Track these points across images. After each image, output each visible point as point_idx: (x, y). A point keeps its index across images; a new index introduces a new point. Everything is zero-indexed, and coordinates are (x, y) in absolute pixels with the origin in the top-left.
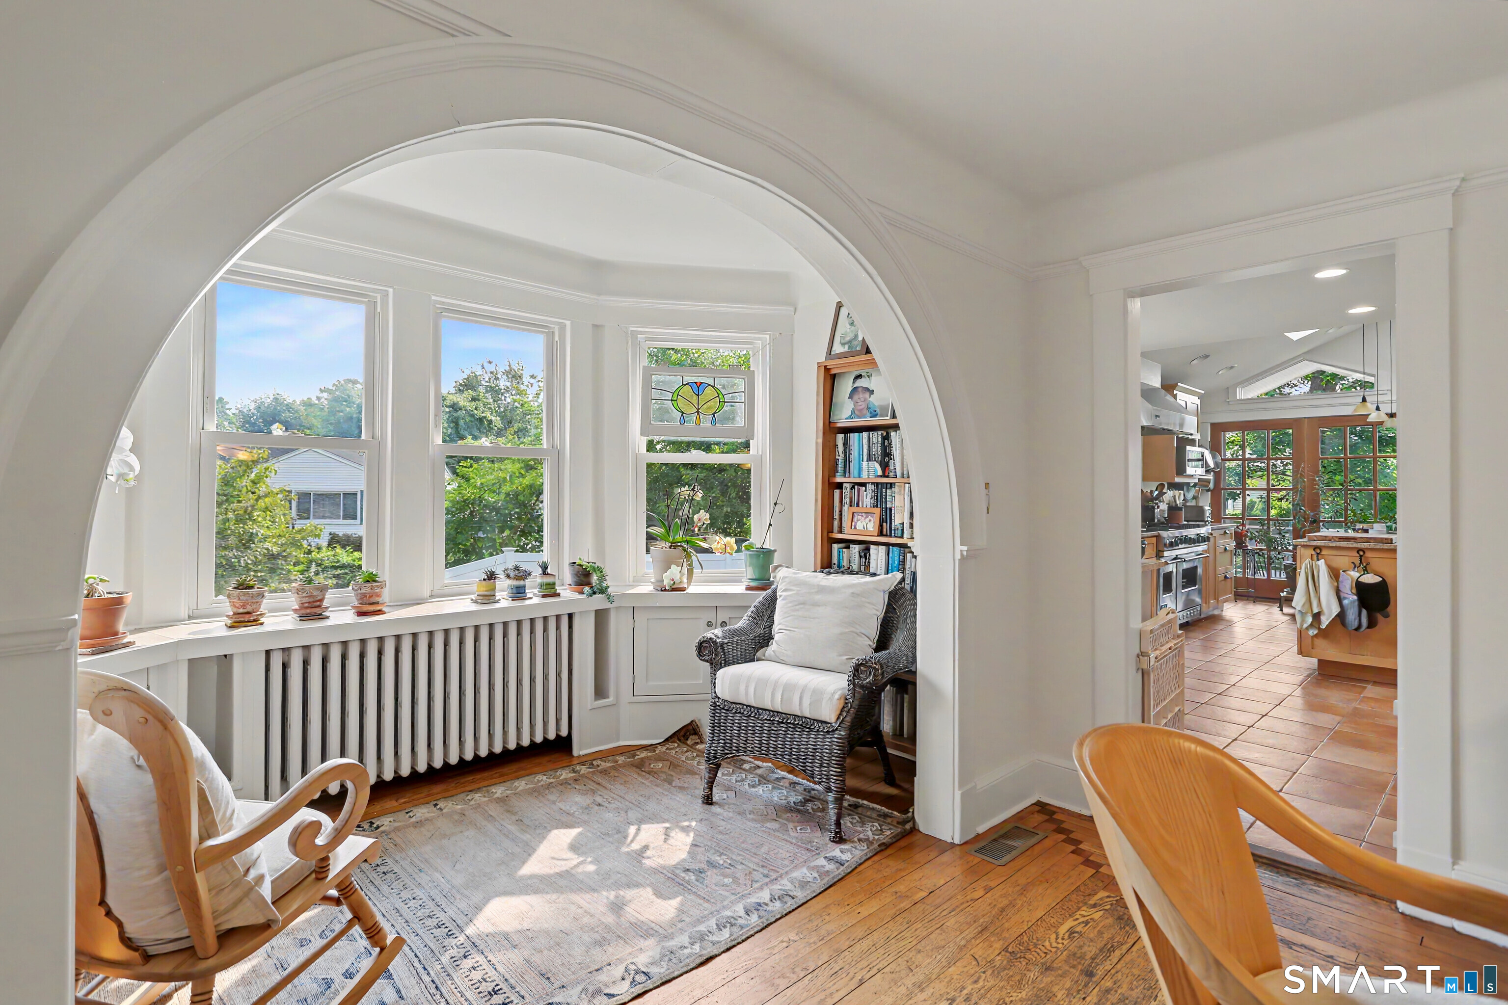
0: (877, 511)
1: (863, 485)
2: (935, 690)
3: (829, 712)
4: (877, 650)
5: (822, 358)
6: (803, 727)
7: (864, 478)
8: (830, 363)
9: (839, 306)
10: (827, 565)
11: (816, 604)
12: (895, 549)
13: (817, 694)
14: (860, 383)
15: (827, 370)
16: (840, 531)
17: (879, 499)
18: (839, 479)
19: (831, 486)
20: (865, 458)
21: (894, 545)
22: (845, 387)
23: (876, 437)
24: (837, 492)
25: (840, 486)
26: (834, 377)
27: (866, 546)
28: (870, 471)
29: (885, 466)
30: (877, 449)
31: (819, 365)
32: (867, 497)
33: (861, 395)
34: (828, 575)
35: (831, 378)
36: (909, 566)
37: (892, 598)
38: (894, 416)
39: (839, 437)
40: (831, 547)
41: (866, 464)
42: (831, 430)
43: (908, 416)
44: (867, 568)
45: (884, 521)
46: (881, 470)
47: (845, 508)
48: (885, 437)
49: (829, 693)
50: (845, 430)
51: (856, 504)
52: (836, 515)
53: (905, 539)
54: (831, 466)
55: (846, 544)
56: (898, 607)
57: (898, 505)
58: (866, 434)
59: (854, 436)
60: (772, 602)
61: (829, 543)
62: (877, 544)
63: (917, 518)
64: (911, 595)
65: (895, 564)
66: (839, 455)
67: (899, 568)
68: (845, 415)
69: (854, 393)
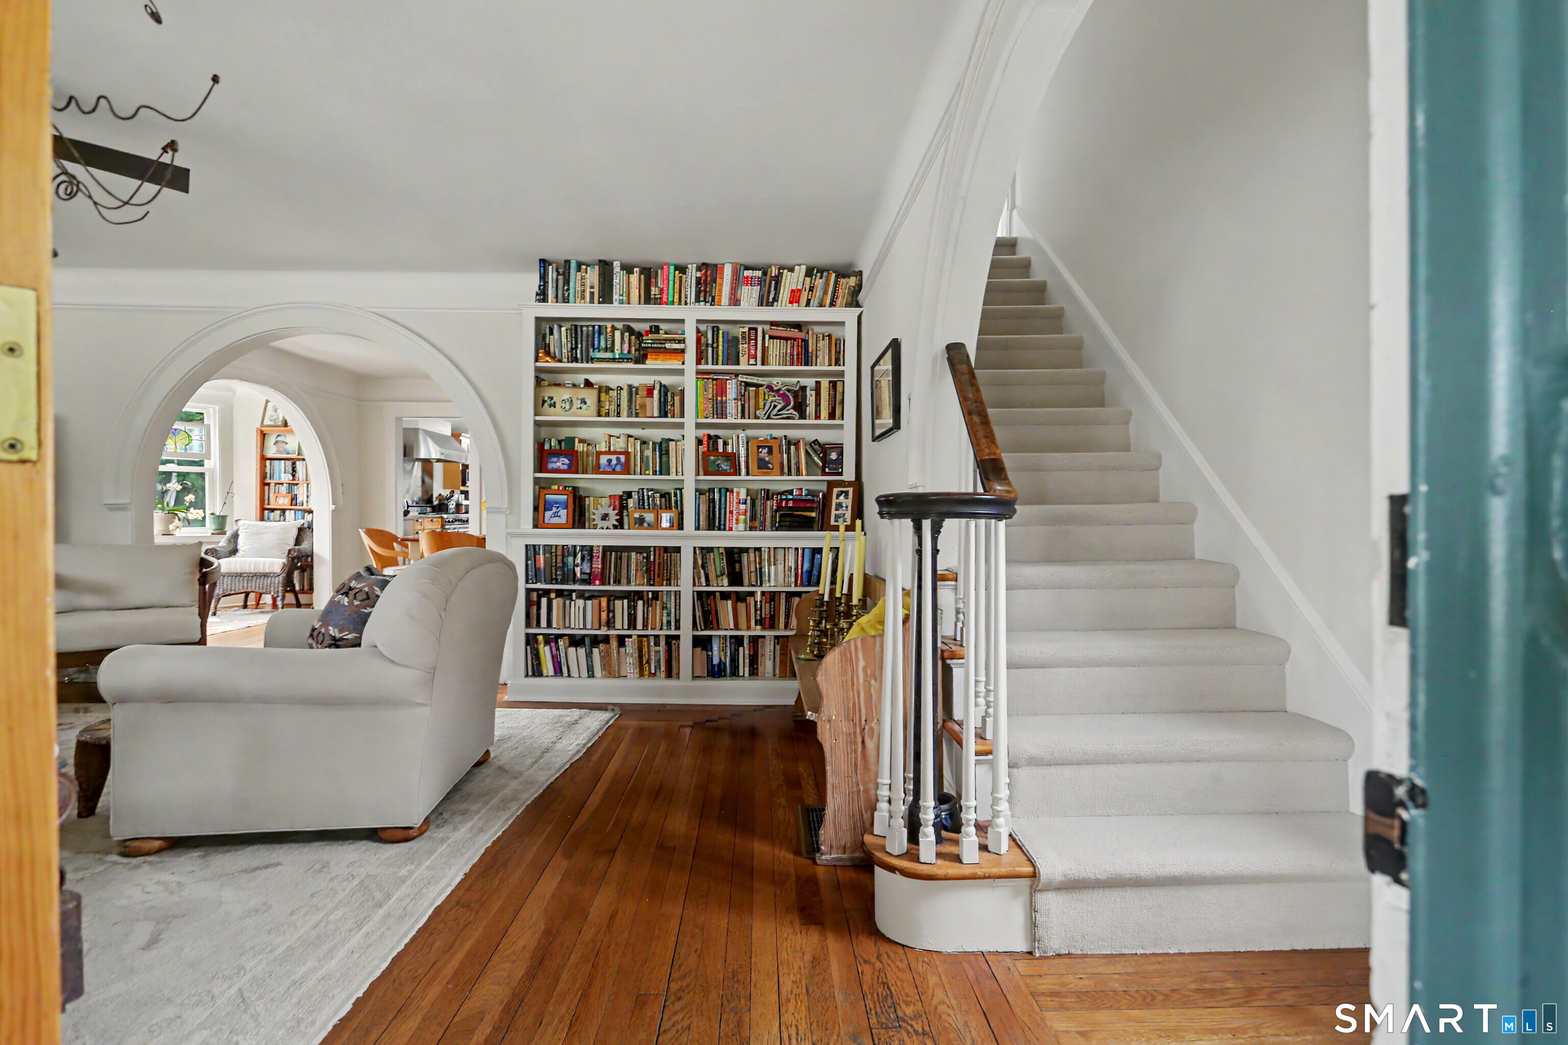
0: (290, 495)
1: (282, 484)
2: (322, 559)
3: (278, 569)
4: (295, 545)
5: (259, 426)
6: (265, 576)
7: (282, 481)
8: (263, 429)
9: (267, 402)
10: (262, 519)
11: (264, 533)
12: (300, 512)
13: (272, 565)
14: (279, 439)
15: (262, 431)
16: (269, 504)
17: (290, 491)
18: (268, 481)
19: (264, 484)
20: (283, 472)
21: (299, 510)
22: (271, 440)
23: (289, 463)
24: (266, 488)
25: (268, 484)
26: (265, 434)
27: (283, 511)
28: (286, 478)
29: (293, 476)
30: (290, 469)
31: (257, 429)
32: (284, 489)
33: (280, 445)
34: (263, 523)
35: (263, 435)
36: (308, 517)
37: (301, 530)
38: (299, 454)
39: (268, 462)
40: (264, 511)
41: (283, 475)
42: (264, 459)
43: (306, 454)
44: (284, 520)
45: (294, 499)
46: (291, 478)
47: (272, 494)
48: (294, 464)
49: (276, 563)
50: (271, 459)
51: (277, 492)
52: (266, 497)
53: (305, 507)
54: (263, 476)
55: (273, 510)
56: (303, 532)
57: (301, 492)
58: (283, 462)
59: (276, 462)
60: (236, 536)
61: (263, 509)
62: (290, 509)
63: (312, 498)
64: (310, 527)
65: (300, 517)
66: (268, 470)
67: (303, 518)
68: (271, 452)
69: (276, 443)
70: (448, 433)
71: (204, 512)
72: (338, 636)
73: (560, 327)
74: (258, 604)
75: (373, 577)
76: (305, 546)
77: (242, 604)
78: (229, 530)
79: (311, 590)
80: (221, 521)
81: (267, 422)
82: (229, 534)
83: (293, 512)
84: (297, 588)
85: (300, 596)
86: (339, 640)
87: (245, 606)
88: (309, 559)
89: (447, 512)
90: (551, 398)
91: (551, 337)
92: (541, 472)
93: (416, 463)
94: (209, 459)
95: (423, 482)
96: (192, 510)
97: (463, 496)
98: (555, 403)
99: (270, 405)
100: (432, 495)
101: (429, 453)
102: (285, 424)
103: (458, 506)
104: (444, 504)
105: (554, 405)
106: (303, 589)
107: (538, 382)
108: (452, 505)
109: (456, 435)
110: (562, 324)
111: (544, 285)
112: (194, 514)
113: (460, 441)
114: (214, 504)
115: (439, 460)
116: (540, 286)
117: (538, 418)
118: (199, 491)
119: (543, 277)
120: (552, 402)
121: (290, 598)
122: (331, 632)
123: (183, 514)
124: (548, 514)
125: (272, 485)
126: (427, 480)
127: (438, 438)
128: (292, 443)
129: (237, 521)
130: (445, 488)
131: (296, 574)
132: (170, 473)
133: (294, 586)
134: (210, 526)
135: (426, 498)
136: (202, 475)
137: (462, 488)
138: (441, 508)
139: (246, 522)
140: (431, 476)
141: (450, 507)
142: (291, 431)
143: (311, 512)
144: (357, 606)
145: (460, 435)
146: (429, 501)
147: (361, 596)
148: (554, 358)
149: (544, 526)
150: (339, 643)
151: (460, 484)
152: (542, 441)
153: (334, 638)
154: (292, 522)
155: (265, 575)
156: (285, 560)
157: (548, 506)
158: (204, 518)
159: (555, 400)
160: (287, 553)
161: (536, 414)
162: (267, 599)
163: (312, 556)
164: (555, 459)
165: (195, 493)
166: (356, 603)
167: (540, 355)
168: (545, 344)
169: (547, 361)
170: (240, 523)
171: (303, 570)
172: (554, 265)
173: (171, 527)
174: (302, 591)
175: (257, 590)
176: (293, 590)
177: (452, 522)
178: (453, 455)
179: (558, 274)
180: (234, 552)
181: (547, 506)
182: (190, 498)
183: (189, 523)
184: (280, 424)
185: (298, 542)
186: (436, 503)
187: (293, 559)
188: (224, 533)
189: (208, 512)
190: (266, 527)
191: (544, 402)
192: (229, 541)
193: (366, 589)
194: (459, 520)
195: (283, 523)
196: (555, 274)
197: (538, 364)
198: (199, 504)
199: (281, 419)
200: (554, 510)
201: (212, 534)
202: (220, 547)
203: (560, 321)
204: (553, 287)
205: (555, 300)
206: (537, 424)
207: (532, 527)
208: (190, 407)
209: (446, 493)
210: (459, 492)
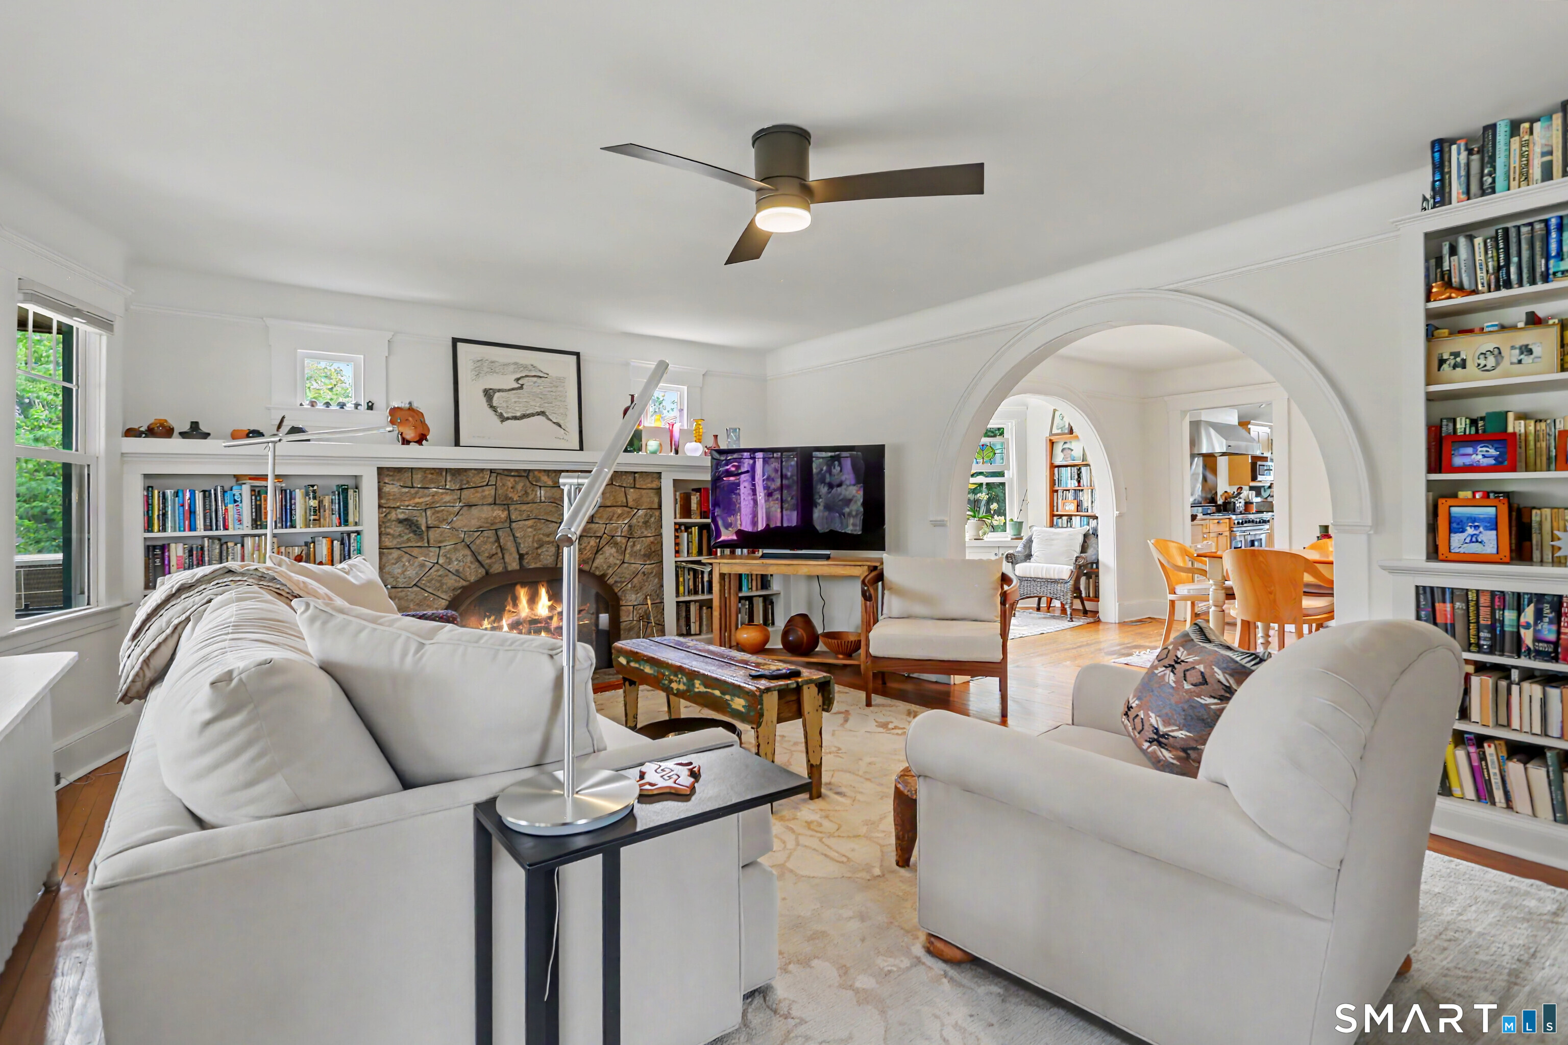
0: (1076, 501)
1: (1069, 490)
2: (1107, 567)
3: (1066, 575)
4: (1081, 552)
5: (1048, 435)
7: (1069, 487)
8: (1052, 438)
9: (1055, 411)
10: (1052, 525)
11: (1053, 539)
12: (1085, 518)
13: (1061, 572)
14: (1066, 446)
15: (1050, 440)
16: (1057, 511)
17: (1076, 497)
18: (1056, 488)
19: (1053, 491)
20: (1069, 478)
21: (1084, 516)
22: (1058, 448)
23: (1075, 470)
24: (1055, 494)
25: (1057, 491)
27: (1070, 517)
28: (1073, 484)
29: (1079, 482)
30: (1075, 475)
31: (1047, 438)
32: (1070, 496)
33: (1067, 451)
34: (1053, 529)
35: (1052, 443)
36: (1093, 523)
37: (1086, 536)
38: (1083, 461)
39: (1056, 469)
40: (1054, 517)
41: (1069, 481)
42: (1053, 467)
43: (1090, 460)
44: (1071, 527)
45: (1079, 506)
46: (1077, 484)
47: (1060, 500)
48: (1079, 469)
49: (1064, 570)
50: (1059, 466)
51: (1065, 498)
52: (1055, 504)
53: (1090, 513)
54: (1053, 483)
55: (1061, 516)
56: (1089, 539)
57: (1085, 498)
58: (1069, 468)
59: (1063, 469)
60: (1030, 541)
61: (1052, 516)
62: (1076, 515)
63: (1095, 504)
64: (1095, 534)
65: (1085, 523)
66: (1056, 478)
67: (1088, 524)
68: (1059, 460)
69: (1063, 450)
70: (1235, 421)
71: (1005, 519)
72: (1163, 729)
73: (1471, 238)
74: (1049, 607)
75: (1207, 645)
76: (1090, 552)
77: (1035, 606)
78: (1025, 534)
79: (1096, 598)
80: (1019, 525)
81: (1055, 431)
82: (1025, 539)
83: (1078, 518)
84: (1083, 595)
85: (1086, 602)
86: (1163, 736)
87: (1038, 609)
88: (1094, 566)
89: (1234, 511)
90: (1456, 354)
91: (1454, 258)
92: (1439, 471)
93: (1196, 459)
94: (1009, 470)
95: (1205, 479)
96: (996, 517)
97: (1254, 493)
98: (1464, 361)
99: (1057, 414)
100: (1216, 493)
101: (1213, 448)
102: (1071, 431)
103: (1248, 504)
104: (1230, 503)
105: (1463, 365)
106: (1089, 596)
107: (1430, 334)
108: (1240, 505)
109: (1244, 424)
110: (1473, 233)
111: (1442, 180)
112: (998, 520)
113: (1249, 431)
114: (1013, 512)
115: (1223, 454)
116: (1434, 182)
117: (1433, 388)
118: (1001, 501)
119: (1440, 167)
120: (1458, 359)
121: (1077, 604)
122: (1153, 721)
123: (990, 521)
124: (1457, 540)
125: (1060, 493)
126: (1210, 476)
127: (1222, 429)
128: (1077, 448)
129: (1030, 527)
130: (1231, 484)
131: (1083, 580)
132: (981, 485)
133: (1080, 592)
134: (1010, 531)
135: (1209, 496)
136: (1003, 484)
137: (1253, 484)
138: (1227, 507)
139: (1039, 529)
140: (1214, 471)
141: (1238, 505)
142: (1077, 437)
143: (1096, 518)
144: (1187, 691)
145: (1249, 423)
146: (1213, 500)
147: (1194, 677)
148: (1461, 289)
149: (1450, 557)
150: (1162, 740)
151: (1250, 479)
152: (1437, 421)
153: (1156, 731)
154: (1078, 528)
155: (1055, 581)
156: (1072, 568)
157: (1456, 525)
158: (1005, 523)
159: (1463, 356)
160: (1074, 561)
161: (1428, 383)
162: (1057, 604)
163: (1097, 563)
164: (1470, 450)
165: (998, 502)
166: (1187, 686)
167: (1434, 290)
168: (1442, 272)
169: (1450, 298)
170: (1034, 528)
171: (1088, 576)
172: (1462, 143)
173: (981, 533)
174: (1089, 598)
175: (1049, 595)
176: (1079, 597)
177: (1242, 523)
178: (1240, 445)
179: (1470, 152)
180: (1028, 557)
181: (1454, 525)
182: (994, 506)
183: (994, 529)
184: (1066, 431)
185: (1084, 549)
186: (1220, 501)
187: (1080, 566)
188: (1021, 538)
189: (1008, 519)
190: (1055, 534)
191: (1442, 362)
192: (1025, 546)
193: (1201, 668)
194: (1249, 522)
195: (1069, 529)
196: (1464, 154)
197: (1432, 305)
198: (1001, 512)
199: (1067, 426)
200: (1470, 531)
201: (1012, 539)
202: (1018, 552)
203: (1469, 230)
204: (1459, 177)
205: (1464, 197)
206: (1430, 398)
207: (1424, 557)
208: (993, 424)
209: (1233, 490)
210: (1247, 488)
